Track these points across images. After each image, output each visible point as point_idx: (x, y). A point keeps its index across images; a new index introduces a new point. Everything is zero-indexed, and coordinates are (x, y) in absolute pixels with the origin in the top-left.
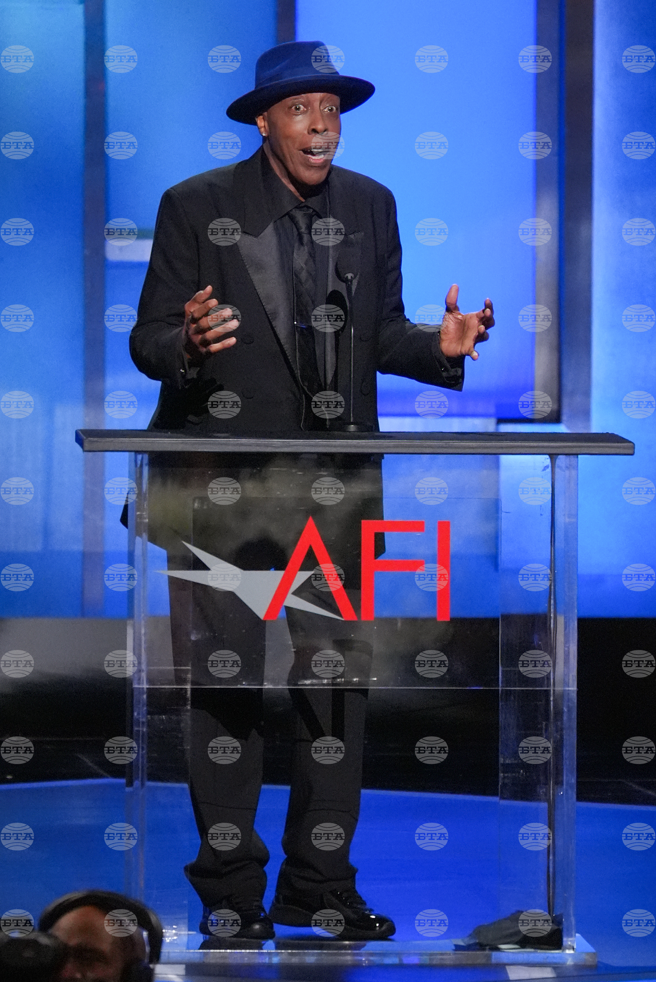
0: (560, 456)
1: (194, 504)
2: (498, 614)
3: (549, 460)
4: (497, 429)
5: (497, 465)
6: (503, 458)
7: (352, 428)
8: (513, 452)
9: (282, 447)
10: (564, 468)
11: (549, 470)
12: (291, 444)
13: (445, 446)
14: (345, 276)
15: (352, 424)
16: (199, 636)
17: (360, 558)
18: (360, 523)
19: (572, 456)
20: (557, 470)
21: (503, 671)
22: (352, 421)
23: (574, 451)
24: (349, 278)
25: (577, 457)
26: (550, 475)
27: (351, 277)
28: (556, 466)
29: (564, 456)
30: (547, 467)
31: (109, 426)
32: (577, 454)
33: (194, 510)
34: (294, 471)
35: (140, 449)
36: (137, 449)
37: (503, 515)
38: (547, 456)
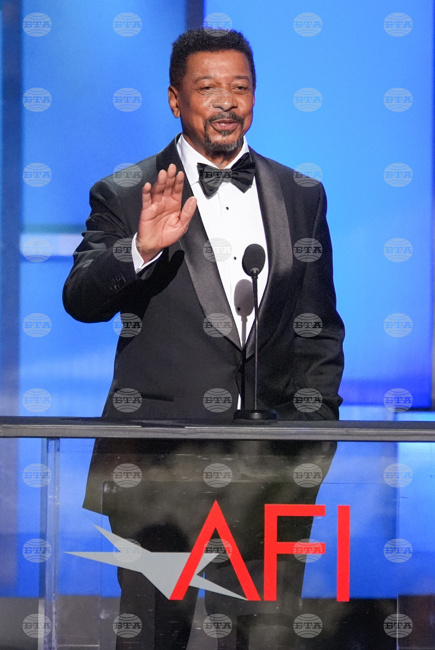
1: (103, 489)
2: (395, 595)
4: (395, 418)
5: (395, 453)
6: (402, 445)
7: (256, 415)
8: (411, 440)
13: (345, 433)
14: (251, 271)
15: (256, 411)
16: (108, 615)
17: (263, 541)
18: (263, 507)
22: (256, 409)
24: (255, 272)
27: (257, 271)
31: (22, 414)
33: (104, 494)
34: (199, 457)
35: (52, 436)
36: (48, 435)
37: (401, 500)
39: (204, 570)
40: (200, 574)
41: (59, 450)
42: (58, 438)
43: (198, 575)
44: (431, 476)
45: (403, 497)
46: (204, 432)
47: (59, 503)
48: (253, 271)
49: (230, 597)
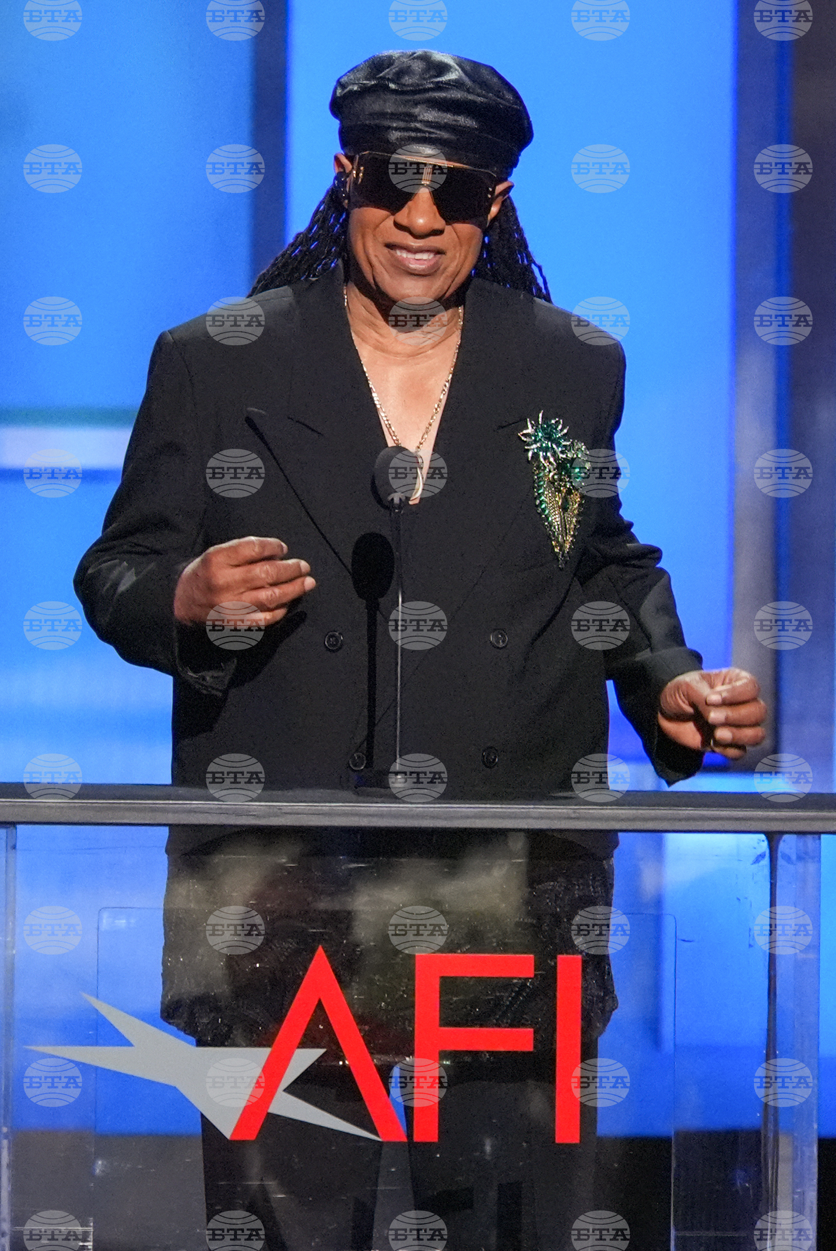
0: (786, 837)
1: (99, 921)
2: (668, 1130)
3: (765, 844)
6: (673, 840)
9: (269, 815)
10: (794, 857)
11: (766, 861)
12: (285, 810)
13: (573, 815)
17: (413, 1025)
19: (810, 837)
20: (781, 862)
21: (677, 1238)
23: (817, 826)
24: (396, 501)
25: (820, 838)
26: (767, 871)
28: (779, 855)
29: (795, 836)
30: (762, 856)
32: (819, 833)
33: (100, 932)
34: (281, 860)
38: (763, 837)
39: (295, 1082)
40: (290, 1090)
41: (14, 847)
42: (14, 824)
43: (285, 1090)
44: (738, 899)
45: (684, 941)
46: (298, 814)
47: (14, 952)
48: (392, 499)
49: (348, 1134)
